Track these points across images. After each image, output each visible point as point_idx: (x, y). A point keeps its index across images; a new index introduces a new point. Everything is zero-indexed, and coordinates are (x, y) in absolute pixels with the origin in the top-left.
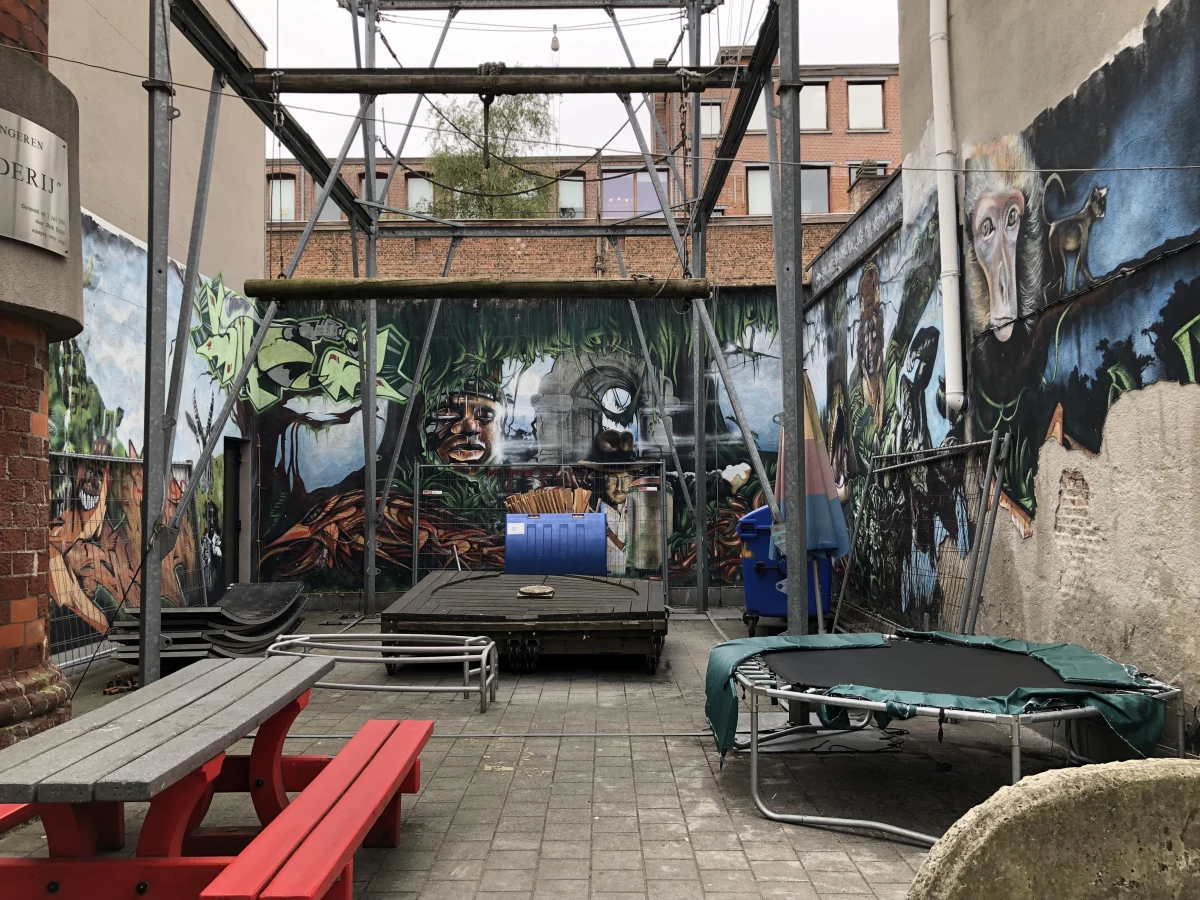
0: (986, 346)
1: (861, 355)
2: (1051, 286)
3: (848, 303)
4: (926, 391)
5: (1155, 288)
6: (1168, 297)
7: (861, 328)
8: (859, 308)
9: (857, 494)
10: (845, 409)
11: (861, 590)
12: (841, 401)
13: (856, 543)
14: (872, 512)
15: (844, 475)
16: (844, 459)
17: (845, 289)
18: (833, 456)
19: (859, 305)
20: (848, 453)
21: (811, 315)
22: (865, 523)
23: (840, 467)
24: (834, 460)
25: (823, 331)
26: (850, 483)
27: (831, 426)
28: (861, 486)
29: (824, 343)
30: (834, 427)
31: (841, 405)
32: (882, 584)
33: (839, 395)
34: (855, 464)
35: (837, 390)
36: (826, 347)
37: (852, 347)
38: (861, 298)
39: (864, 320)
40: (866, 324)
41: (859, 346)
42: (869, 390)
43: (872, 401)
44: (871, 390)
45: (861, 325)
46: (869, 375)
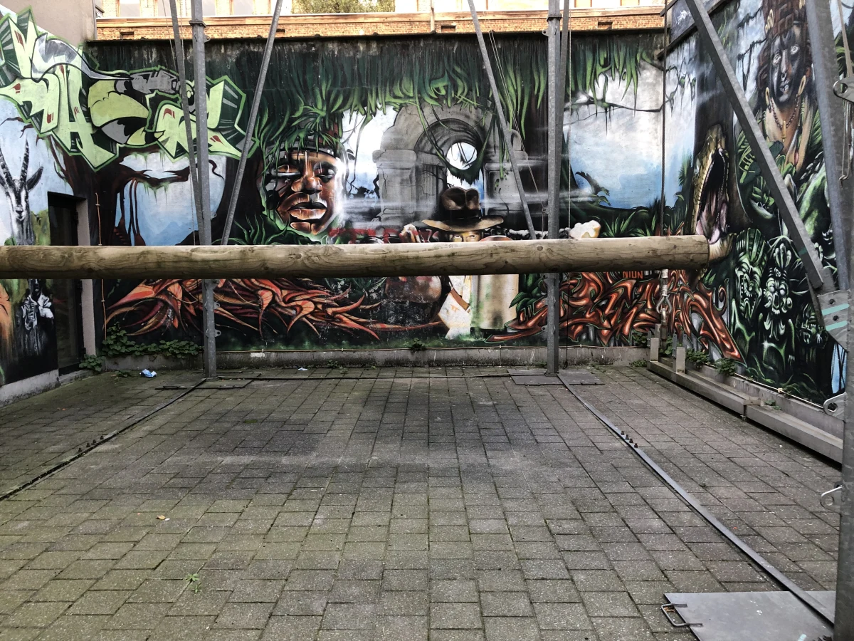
7: (767, 49)
8: (762, 25)
9: (743, 250)
10: (727, 154)
11: (744, 357)
12: (719, 146)
13: (738, 305)
14: (773, 270)
15: (720, 229)
16: (722, 211)
17: (736, 10)
18: (702, 209)
19: (763, 22)
20: (730, 204)
21: (672, 60)
22: (758, 282)
23: (713, 221)
24: (704, 214)
25: (692, 72)
26: (731, 237)
27: (699, 176)
28: (751, 240)
29: (692, 85)
30: (705, 176)
31: (720, 150)
32: (787, 354)
33: (717, 140)
34: (743, 215)
35: (713, 135)
36: (696, 89)
37: (745, 78)
38: (769, 11)
39: (773, 37)
40: (777, 42)
41: (760, 72)
42: (777, 123)
43: (783, 135)
44: (782, 122)
45: (766, 45)
46: (780, 105)
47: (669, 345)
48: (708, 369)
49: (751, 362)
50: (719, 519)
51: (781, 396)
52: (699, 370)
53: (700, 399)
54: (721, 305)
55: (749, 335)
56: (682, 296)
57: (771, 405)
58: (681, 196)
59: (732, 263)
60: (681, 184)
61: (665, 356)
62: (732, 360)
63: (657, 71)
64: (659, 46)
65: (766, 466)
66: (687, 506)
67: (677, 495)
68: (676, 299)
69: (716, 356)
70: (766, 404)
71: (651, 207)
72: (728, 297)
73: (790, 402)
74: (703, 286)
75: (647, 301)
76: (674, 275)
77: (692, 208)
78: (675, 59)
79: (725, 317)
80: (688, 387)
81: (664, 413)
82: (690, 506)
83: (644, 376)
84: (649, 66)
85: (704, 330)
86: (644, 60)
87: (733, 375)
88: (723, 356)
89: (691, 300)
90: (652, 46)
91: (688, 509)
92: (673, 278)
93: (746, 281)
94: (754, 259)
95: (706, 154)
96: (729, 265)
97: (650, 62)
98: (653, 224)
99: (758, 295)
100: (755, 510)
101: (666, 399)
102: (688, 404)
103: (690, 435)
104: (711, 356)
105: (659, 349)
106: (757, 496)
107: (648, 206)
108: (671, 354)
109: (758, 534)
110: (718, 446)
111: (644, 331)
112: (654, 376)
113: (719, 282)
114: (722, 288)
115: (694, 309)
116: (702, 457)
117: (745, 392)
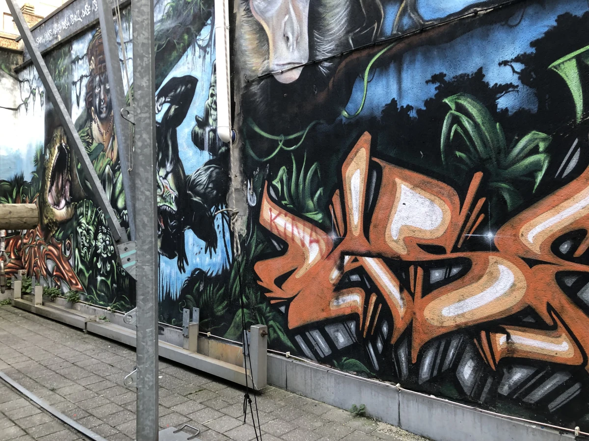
0: (263, 89)
1: (89, 103)
2: (360, 31)
3: (73, 62)
4: (178, 129)
5: (524, 23)
6: (546, 29)
7: (91, 82)
8: (87, 65)
9: (82, 214)
10: (68, 148)
11: (85, 288)
12: (63, 141)
13: (80, 252)
14: (101, 228)
15: (65, 199)
16: (66, 187)
17: (70, 51)
18: (52, 185)
19: (88, 63)
20: (72, 182)
21: (25, 74)
22: (92, 236)
23: (60, 193)
24: (54, 188)
25: (41, 87)
26: (73, 205)
27: (49, 161)
28: (87, 207)
29: (41, 96)
30: (53, 161)
31: (64, 144)
32: (112, 283)
33: (61, 136)
34: (80, 190)
35: (58, 133)
36: (44, 99)
37: (78, 98)
38: (91, 57)
39: (94, 75)
40: (98, 78)
41: (88, 96)
42: (100, 131)
43: (103, 139)
44: (103, 131)
45: (91, 79)
46: (101, 119)
47: (30, 285)
48: (60, 300)
49: (90, 292)
50: (63, 412)
51: (109, 312)
52: (53, 301)
53: (54, 323)
54: (68, 253)
55: (88, 273)
56: (39, 248)
57: (104, 319)
58: (36, 174)
59: (75, 224)
60: (36, 165)
61: (27, 294)
62: (77, 292)
63: (14, 80)
64: (15, 62)
65: (99, 363)
66: (39, 409)
67: (31, 402)
68: (35, 251)
69: (66, 290)
70: (100, 319)
71: (12, 181)
72: (72, 247)
73: (114, 315)
74: (54, 240)
75: (11, 253)
76: (32, 232)
77: (44, 183)
78: (27, 74)
79: (71, 262)
80: (45, 315)
81: (24, 338)
82: (42, 408)
83: (9, 312)
84: (7, 76)
85: (56, 271)
86: (3, 70)
87: (77, 302)
88: (70, 289)
89: (46, 251)
90: (9, 61)
91: (39, 411)
92: (32, 234)
93: (85, 235)
94: (89, 220)
95: (54, 146)
96: (72, 224)
97: (8, 73)
98: (14, 194)
99: (92, 245)
100: (90, 397)
101: (26, 327)
102: (44, 328)
103: (44, 352)
104: (62, 290)
105: (22, 289)
106: (91, 387)
107: (10, 181)
108: (31, 292)
109: (91, 415)
110: (66, 356)
111: (9, 276)
112: (17, 311)
113: (66, 237)
114: (68, 241)
115: (48, 257)
116: (53, 367)
117: (86, 312)
